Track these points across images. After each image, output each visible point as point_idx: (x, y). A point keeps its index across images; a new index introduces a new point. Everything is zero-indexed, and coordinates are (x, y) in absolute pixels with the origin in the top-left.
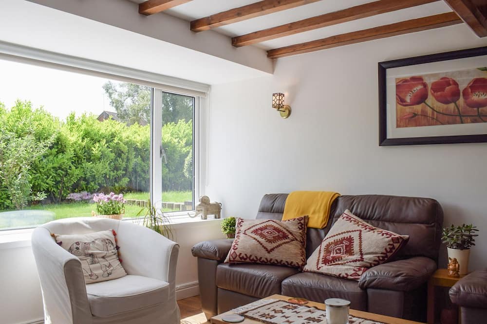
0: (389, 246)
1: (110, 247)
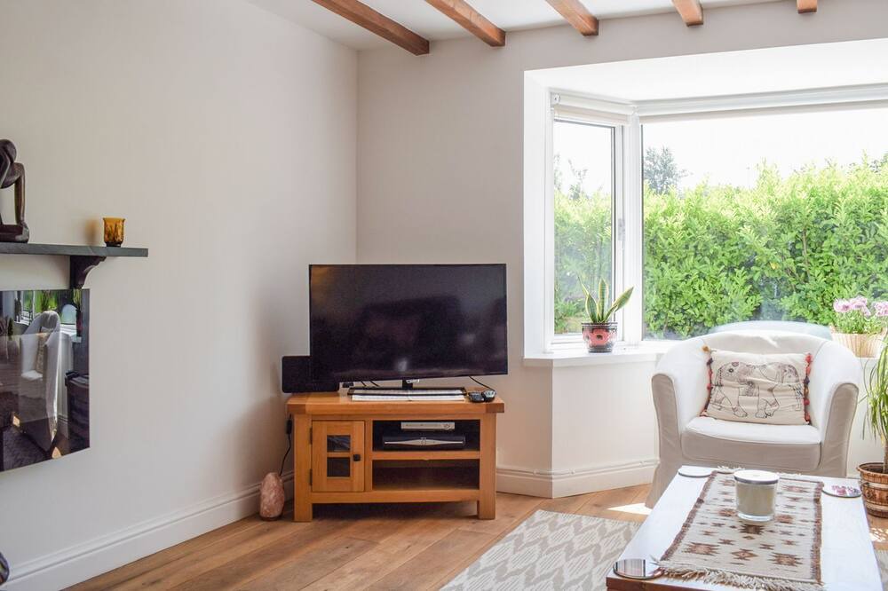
1: (790, 377)
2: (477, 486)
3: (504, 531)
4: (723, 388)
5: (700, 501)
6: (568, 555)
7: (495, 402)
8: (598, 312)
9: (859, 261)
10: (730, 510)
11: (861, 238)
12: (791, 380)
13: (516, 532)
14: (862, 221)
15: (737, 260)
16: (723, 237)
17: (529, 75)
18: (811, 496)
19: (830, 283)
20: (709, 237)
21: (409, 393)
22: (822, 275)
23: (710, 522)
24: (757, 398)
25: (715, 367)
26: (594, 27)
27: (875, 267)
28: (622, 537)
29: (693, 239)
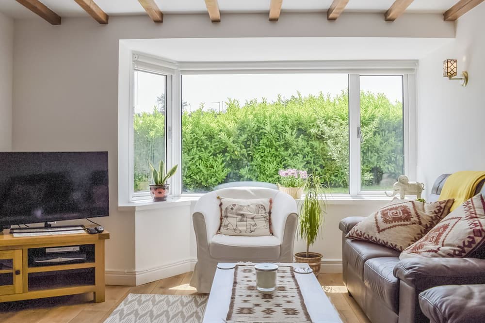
0: (468, 239)
1: (262, 211)
2: (93, 283)
3: (111, 309)
4: (228, 219)
5: (235, 283)
6: (151, 319)
7: (104, 233)
8: (159, 179)
9: (277, 150)
10: (253, 287)
11: (278, 139)
12: (262, 213)
13: (118, 308)
14: (279, 130)
15: (218, 150)
16: (211, 137)
17: (122, 42)
18: (289, 274)
19: (263, 161)
20: (204, 138)
21: (50, 230)
22: (259, 158)
23: (244, 294)
24: (246, 223)
25: (224, 208)
26: (161, 19)
27: (284, 154)
28: (179, 304)
29: (196, 139)
